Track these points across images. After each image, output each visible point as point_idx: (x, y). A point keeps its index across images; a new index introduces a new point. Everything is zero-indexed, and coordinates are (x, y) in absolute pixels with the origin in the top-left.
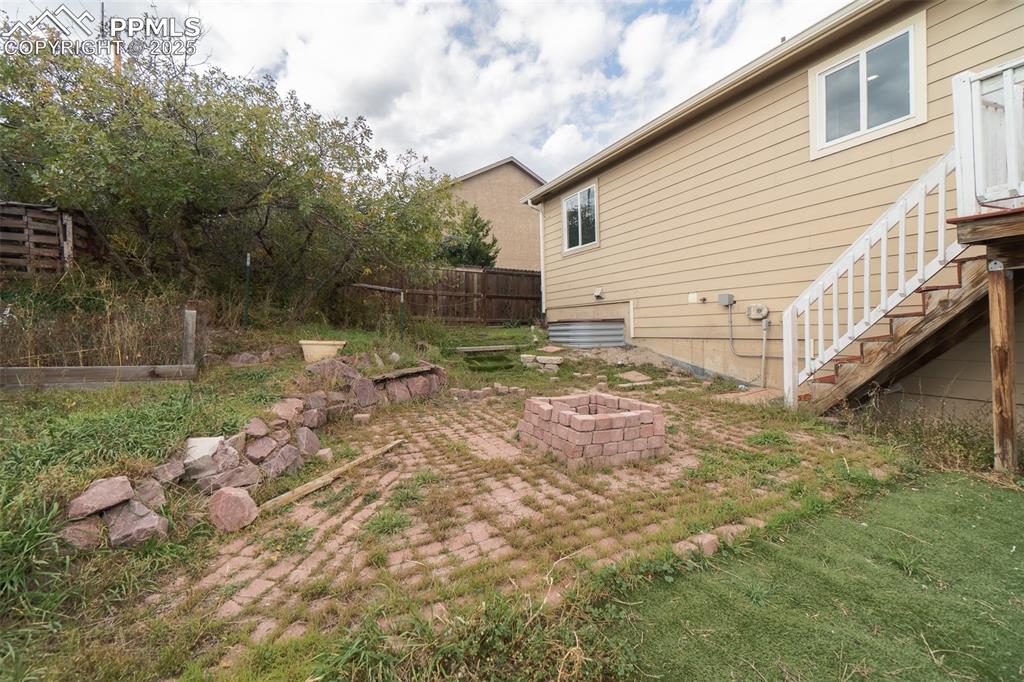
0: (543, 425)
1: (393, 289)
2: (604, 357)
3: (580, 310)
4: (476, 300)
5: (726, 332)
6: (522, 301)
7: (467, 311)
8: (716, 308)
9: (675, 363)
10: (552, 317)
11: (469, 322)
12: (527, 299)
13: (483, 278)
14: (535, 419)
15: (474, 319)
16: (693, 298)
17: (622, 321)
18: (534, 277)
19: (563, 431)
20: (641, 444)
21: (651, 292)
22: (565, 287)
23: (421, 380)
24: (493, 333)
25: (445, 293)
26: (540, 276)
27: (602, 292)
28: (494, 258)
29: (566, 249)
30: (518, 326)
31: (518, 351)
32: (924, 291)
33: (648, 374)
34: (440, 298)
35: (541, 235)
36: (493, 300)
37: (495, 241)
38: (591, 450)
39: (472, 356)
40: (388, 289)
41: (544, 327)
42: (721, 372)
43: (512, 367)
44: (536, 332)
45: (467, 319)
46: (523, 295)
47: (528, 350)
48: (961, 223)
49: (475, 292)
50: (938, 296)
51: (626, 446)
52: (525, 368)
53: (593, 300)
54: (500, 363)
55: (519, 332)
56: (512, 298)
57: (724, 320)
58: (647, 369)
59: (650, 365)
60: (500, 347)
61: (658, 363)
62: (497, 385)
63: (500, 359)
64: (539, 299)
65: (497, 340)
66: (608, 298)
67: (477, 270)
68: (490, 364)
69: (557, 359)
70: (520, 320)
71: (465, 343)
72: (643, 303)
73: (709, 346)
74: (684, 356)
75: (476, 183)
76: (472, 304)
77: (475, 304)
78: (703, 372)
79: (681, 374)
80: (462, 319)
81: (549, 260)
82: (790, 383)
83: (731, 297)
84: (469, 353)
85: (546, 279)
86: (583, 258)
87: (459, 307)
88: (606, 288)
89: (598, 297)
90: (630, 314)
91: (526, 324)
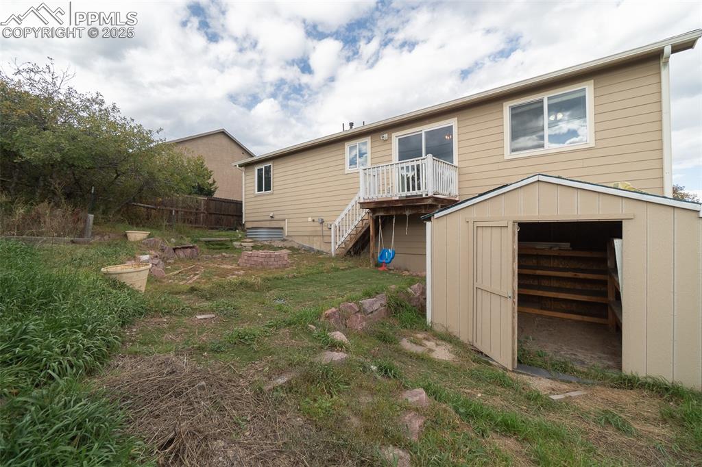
0: (249, 258)
1: (149, 206)
2: (273, 244)
3: (263, 223)
4: (202, 215)
5: (320, 233)
6: (230, 217)
7: (196, 221)
8: (318, 224)
9: (303, 246)
10: (248, 225)
11: (198, 227)
12: (232, 216)
13: (207, 203)
14: (246, 257)
15: (201, 226)
16: (310, 219)
17: (282, 228)
18: (238, 205)
19: (255, 258)
20: (280, 263)
21: (295, 216)
22: (255, 211)
23: (189, 250)
24: (216, 233)
25: (183, 210)
26: (242, 204)
27: (274, 215)
28: (214, 192)
29: (256, 192)
30: (227, 230)
31: (231, 241)
32: (362, 220)
33: (291, 250)
34: (179, 213)
35: (243, 183)
36: (213, 216)
37: (214, 182)
38: (264, 263)
39: (208, 243)
40: (146, 206)
41: (244, 230)
42: (319, 249)
43: (229, 248)
44: (239, 233)
45: (197, 225)
46: (231, 214)
47: (236, 241)
48: (360, 203)
49: (202, 211)
50: (365, 222)
51: (275, 263)
52: (236, 248)
53: (269, 218)
54: (222, 246)
55: (230, 233)
56: (224, 215)
57: (319, 228)
58: (291, 248)
59: (293, 247)
60: (222, 239)
61: (296, 247)
62: (224, 254)
63: (222, 244)
64: (241, 216)
65: (219, 236)
66: (276, 217)
67: (203, 198)
68: (217, 247)
69: (251, 244)
70: (228, 227)
71: (203, 236)
72: (291, 220)
73: (315, 239)
74: (306, 243)
75: (199, 142)
76: (200, 217)
77: (202, 218)
78: (313, 249)
79: (304, 250)
80: (194, 225)
81: (247, 197)
82: (333, 249)
83: (322, 219)
84: (206, 242)
85: (245, 206)
86: (264, 198)
87: (191, 218)
88: (275, 213)
89: (272, 217)
90: (286, 225)
91: (232, 229)
